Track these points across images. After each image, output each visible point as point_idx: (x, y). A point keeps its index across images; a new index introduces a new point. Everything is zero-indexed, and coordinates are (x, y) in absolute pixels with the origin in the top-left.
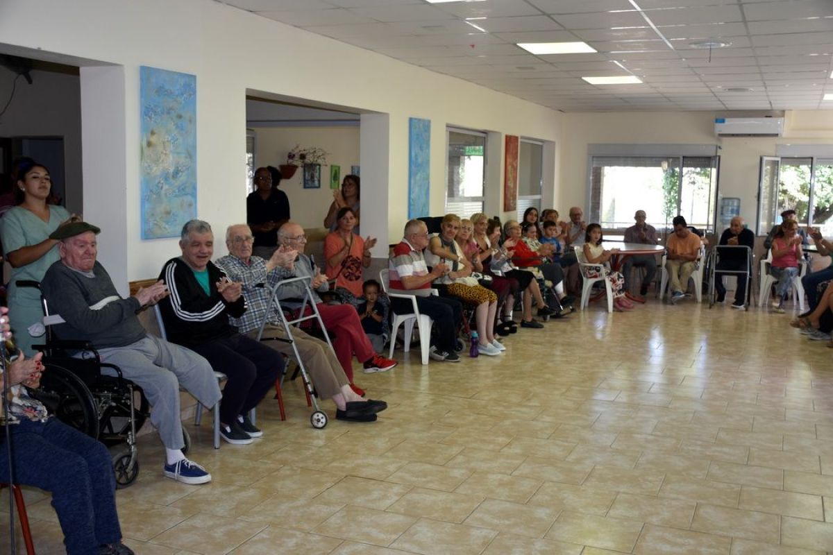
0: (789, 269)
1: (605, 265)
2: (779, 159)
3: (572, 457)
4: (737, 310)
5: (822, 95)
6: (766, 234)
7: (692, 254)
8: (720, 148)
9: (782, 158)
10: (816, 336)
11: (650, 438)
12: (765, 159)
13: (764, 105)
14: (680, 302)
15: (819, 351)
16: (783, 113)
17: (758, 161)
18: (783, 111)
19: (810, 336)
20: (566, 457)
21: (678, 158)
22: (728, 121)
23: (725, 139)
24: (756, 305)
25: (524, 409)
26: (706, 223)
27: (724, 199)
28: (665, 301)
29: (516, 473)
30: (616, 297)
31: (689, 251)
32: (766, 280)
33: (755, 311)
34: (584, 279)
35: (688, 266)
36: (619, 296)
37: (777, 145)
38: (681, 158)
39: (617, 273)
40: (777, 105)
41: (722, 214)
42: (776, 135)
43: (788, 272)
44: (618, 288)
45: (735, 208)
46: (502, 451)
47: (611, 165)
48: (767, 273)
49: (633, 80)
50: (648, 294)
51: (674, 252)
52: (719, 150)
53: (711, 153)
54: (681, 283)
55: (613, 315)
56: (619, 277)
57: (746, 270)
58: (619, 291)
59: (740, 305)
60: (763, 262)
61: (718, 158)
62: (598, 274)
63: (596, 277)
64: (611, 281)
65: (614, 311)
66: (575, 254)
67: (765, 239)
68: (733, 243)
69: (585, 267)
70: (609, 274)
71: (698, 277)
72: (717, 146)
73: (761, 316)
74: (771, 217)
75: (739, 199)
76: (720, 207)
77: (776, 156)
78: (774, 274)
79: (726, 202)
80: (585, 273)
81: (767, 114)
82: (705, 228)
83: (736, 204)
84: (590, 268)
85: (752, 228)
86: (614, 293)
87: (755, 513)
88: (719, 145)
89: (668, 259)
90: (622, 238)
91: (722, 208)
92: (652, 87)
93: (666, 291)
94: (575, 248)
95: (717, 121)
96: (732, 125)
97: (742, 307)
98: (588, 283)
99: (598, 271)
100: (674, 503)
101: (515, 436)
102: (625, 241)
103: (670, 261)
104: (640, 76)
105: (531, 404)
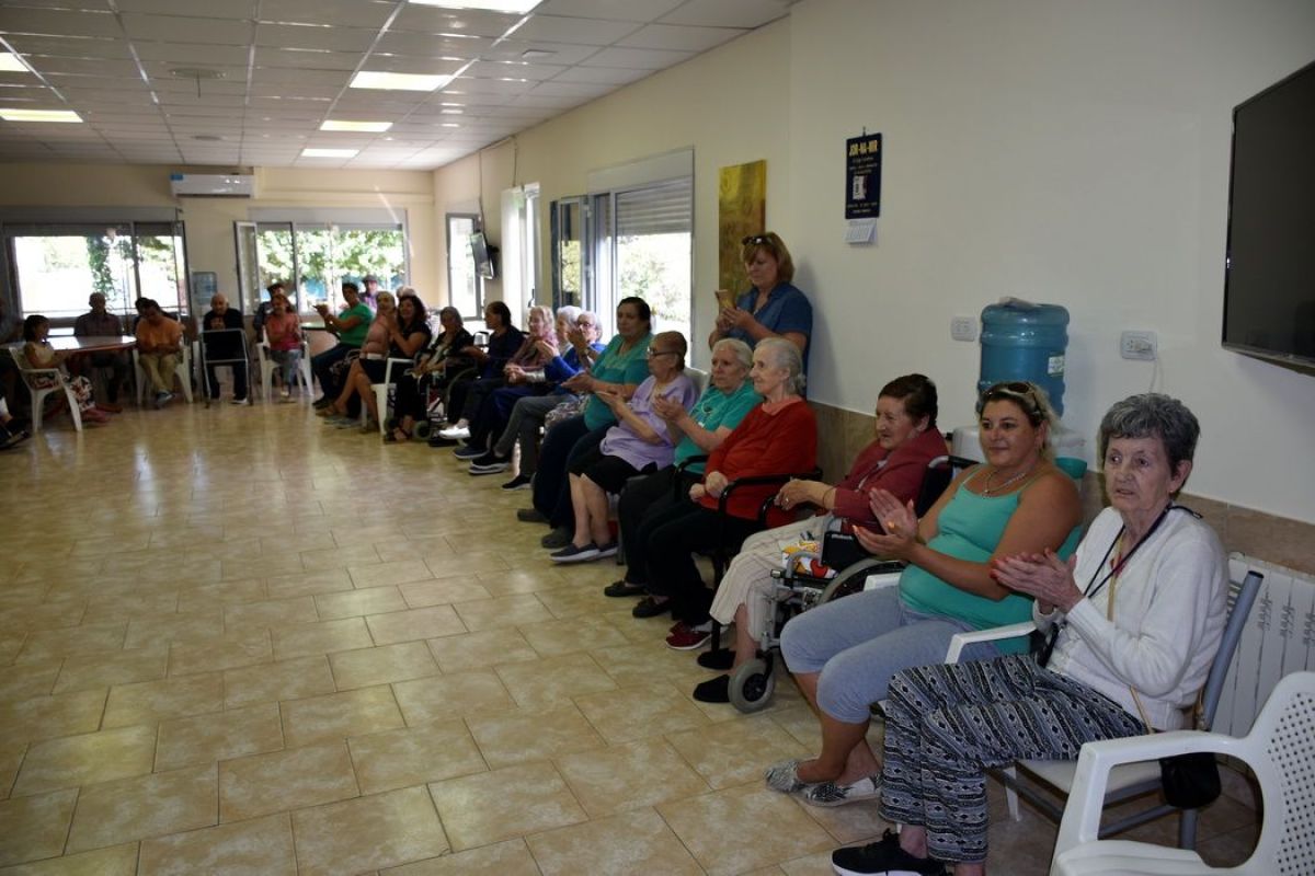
0: (293, 351)
1: (60, 370)
2: (255, 225)
3: (131, 642)
4: (239, 406)
5: (302, 150)
6: (252, 313)
7: (172, 344)
8: (181, 211)
9: (259, 223)
10: (344, 423)
11: (222, 586)
12: (240, 224)
13: (230, 160)
14: (168, 404)
15: (353, 439)
16: (251, 170)
17: (232, 226)
18: (251, 168)
19: (338, 425)
20: (123, 644)
21: (128, 224)
22: (187, 178)
23: (187, 201)
24: (260, 397)
25: (19, 591)
26: (177, 304)
27: (195, 274)
28: (145, 406)
29: (57, 690)
30: (83, 409)
31: (166, 341)
32: (267, 367)
33: (261, 404)
34: (32, 392)
35: (169, 359)
36: (88, 407)
37: (249, 209)
38: (132, 225)
39: (80, 378)
40: (246, 161)
41: (196, 292)
42: (247, 196)
43: (292, 354)
44: (84, 398)
45: (212, 285)
46: (17, 661)
47: (21, 235)
48: (267, 359)
49: (70, 117)
50: (120, 400)
51: (147, 343)
52: (179, 214)
53: (170, 217)
54: (165, 382)
55: (85, 434)
56: (84, 383)
57: (244, 357)
58: (87, 402)
59: (242, 398)
60: (261, 345)
61: (180, 225)
62: (51, 382)
63: (50, 386)
64: (73, 389)
65: (84, 428)
66: (12, 360)
67: (252, 319)
68: (219, 326)
69: (30, 374)
70: (70, 381)
71: (183, 371)
72: (176, 210)
73: (267, 409)
74: (255, 294)
75: (214, 274)
76: (193, 284)
77: (250, 221)
78: (275, 358)
79: (200, 277)
80: (31, 383)
81: (233, 170)
82: (176, 310)
83: (211, 279)
84: (39, 375)
85: (235, 306)
86: (80, 405)
87: (395, 646)
88: (179, 207)
89: (140, 353)
90: (71, 331)
91: (195, 285)
92: (94, 129)
93: (144, 393)
94: (11, 349)
95: (173, 178)
96: (190, 183)
97: (245, 401)
98: (39, 397)
99: (52, 378)
100: (300, 663)
101: (26, 634)
102: (76, 335)
103: (144, 356)
104: (80, 112)
105: (26, 581)
